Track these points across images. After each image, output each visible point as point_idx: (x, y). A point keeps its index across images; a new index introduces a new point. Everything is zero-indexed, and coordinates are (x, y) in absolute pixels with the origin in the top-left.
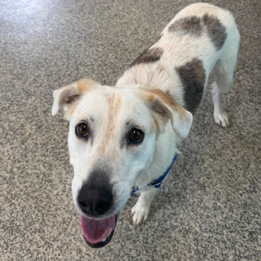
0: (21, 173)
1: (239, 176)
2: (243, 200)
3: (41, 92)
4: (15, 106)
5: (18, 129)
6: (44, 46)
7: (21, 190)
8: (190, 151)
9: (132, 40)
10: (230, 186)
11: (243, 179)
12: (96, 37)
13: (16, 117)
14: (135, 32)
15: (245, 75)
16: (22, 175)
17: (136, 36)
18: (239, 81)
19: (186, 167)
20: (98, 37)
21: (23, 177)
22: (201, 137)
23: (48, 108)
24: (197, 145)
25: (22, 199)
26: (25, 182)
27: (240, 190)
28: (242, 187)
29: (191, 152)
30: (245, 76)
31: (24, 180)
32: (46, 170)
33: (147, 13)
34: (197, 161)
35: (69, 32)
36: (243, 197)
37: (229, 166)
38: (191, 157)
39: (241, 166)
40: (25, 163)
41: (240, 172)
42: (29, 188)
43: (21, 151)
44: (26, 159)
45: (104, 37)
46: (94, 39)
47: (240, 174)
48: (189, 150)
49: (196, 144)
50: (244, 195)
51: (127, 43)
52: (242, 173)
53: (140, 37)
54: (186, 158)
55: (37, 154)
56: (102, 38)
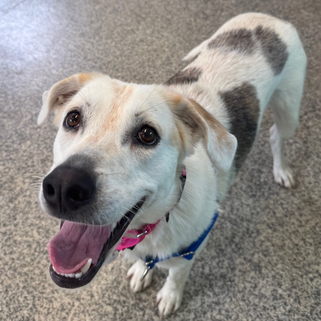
0: (6, 241)
1: (309, 254)
2: (314, 287)
3: (40, 135)
4: (4, 152)
5: (5, 183)
6: (45, 77)
7: (6, 264)
8: (241, 218)
9: (163, 72)
10: (296, 267)
11: (314, 258)
12: (115, 66)
13: (4, 167)
14: (166, 63)
15: (316, 119)
16: (8, 243)
17: (168, 67)
18: (308, 128)
19: (235, 240)
20: (117, 67)
21: (9, 246)
22: (255, 199)
23: (47, 156)
24: (250, 210)
25: (7, 275)
26: (11, 253)
27: (310, 273)
28: (313, 269)
29: (242, 220)
30: (315, 121)
31: (11, 250)
32: (40, 237)
33: (184, 39)
34: (250, 232)
35: (80, 60)
36: (314, 283)
37: (294, 240)
38: (241, 226)
39: (311, 241)
40: (13, 228)
41: (309, 249)
42: (16, 261)
43: (8, 212)
44: (15, 222)
45: (125, 67)
46: (113, 69)
47: (310, 251)
48: (239, 217)
49: (248, 209)
50: (316, 280)
51: (157, 75)
52: (312, 250)
53: (173, 68)
54: (235, 227)
55: (30, 216)
56: (123, 68)
